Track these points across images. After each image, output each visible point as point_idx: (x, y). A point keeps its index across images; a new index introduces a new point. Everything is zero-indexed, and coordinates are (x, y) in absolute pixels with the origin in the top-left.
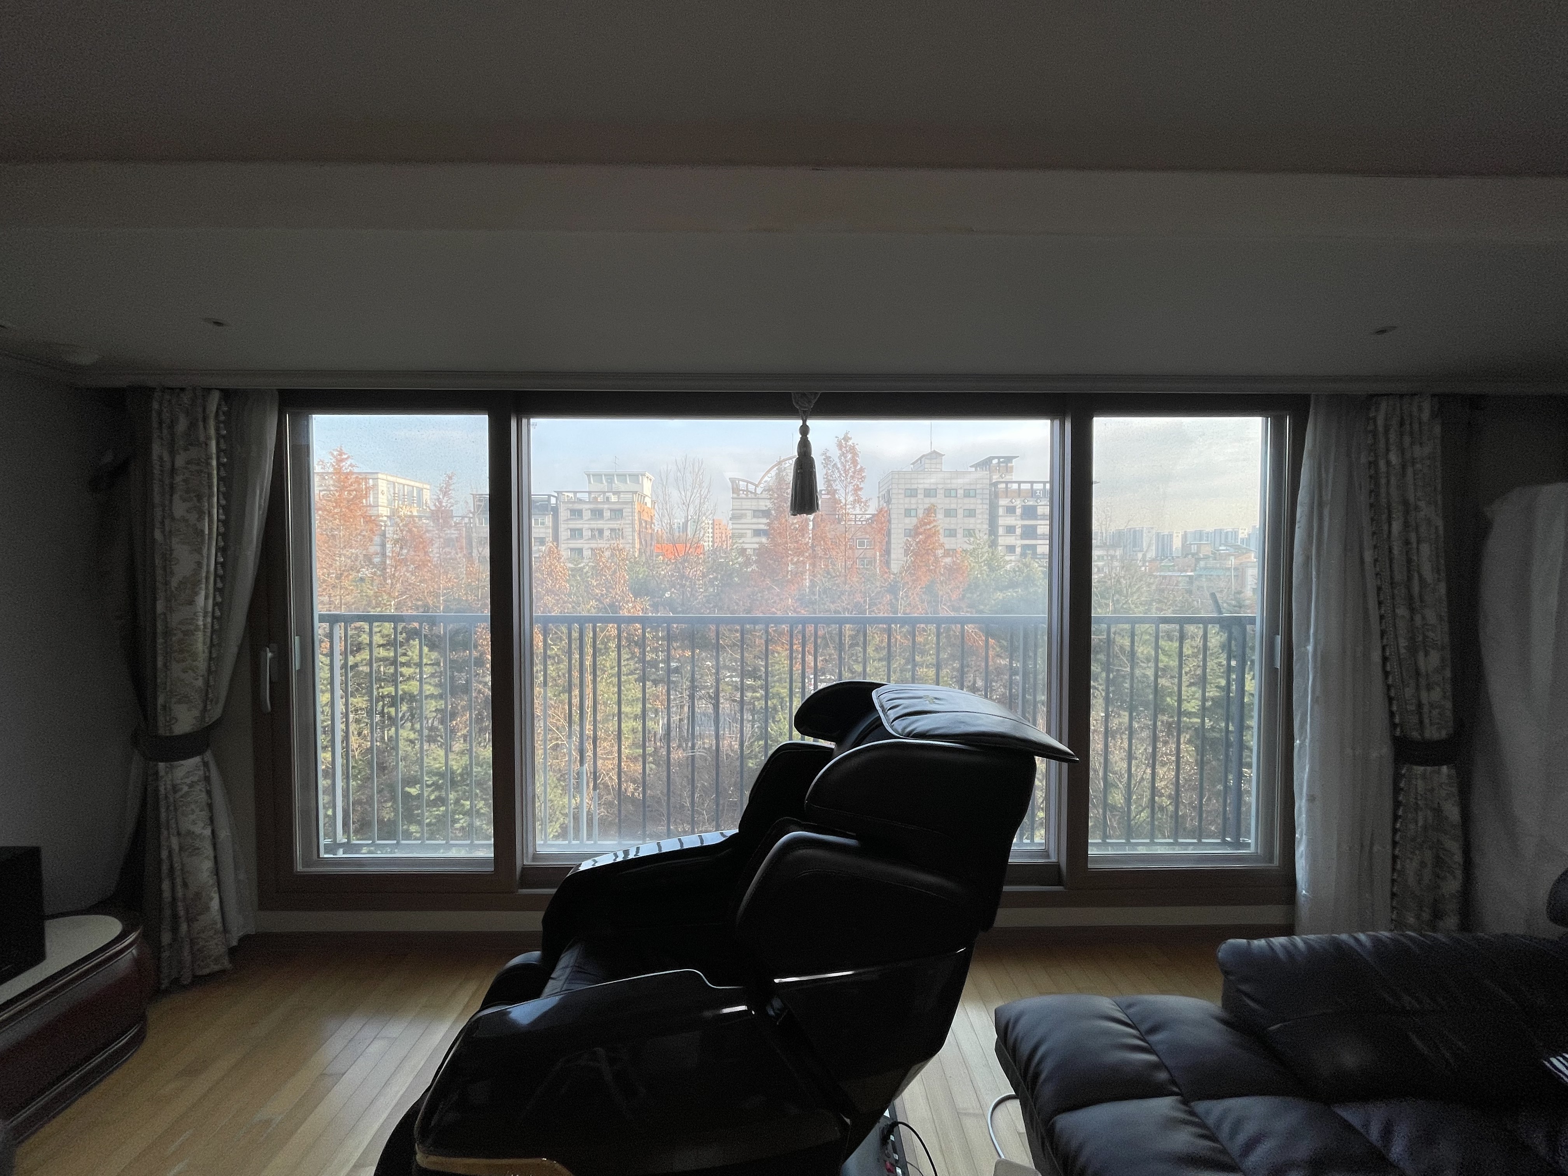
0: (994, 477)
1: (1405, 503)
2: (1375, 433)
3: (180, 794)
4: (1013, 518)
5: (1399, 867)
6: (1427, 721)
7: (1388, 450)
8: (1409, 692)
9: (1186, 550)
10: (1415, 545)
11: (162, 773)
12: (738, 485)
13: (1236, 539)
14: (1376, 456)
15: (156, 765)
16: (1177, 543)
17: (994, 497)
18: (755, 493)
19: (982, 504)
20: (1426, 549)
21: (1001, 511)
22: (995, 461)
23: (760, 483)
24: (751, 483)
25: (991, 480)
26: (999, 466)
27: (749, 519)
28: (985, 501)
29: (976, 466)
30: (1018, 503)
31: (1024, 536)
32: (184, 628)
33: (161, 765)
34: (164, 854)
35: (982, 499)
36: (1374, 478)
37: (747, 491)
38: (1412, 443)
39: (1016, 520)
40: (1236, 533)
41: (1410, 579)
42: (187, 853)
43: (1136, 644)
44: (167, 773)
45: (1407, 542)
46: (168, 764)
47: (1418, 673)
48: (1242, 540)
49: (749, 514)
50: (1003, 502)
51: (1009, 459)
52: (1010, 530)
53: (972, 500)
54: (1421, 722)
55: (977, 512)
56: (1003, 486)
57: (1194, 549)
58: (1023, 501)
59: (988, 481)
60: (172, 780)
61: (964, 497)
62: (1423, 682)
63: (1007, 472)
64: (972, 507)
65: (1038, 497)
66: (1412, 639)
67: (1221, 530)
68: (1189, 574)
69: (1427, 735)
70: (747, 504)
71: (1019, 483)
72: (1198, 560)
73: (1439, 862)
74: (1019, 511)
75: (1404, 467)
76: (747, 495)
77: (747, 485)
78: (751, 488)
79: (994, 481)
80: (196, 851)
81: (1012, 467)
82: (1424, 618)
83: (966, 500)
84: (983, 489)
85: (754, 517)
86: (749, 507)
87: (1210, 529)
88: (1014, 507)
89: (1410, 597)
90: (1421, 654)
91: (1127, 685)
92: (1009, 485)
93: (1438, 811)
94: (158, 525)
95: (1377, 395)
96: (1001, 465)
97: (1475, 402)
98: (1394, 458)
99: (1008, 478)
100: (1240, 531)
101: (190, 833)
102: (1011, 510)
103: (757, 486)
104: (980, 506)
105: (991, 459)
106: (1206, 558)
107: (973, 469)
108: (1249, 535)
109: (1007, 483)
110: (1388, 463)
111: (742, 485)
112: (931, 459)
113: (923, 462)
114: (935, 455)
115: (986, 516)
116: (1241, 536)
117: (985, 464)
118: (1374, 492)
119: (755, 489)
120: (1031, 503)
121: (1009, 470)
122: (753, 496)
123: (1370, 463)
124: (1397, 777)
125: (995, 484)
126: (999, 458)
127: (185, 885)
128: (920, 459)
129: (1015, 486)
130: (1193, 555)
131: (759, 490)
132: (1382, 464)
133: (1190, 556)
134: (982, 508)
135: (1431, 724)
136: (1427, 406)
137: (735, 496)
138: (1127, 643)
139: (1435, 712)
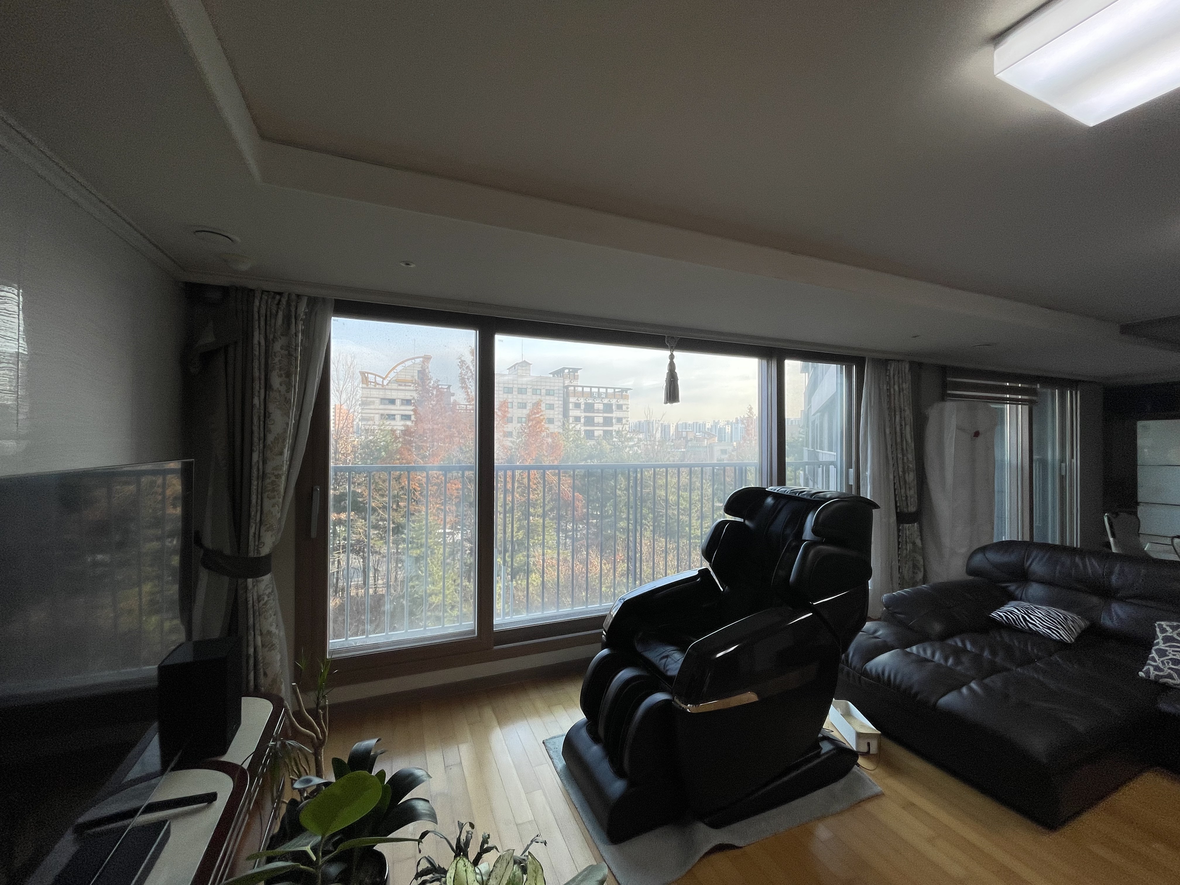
0: (566, 382)
1: (900, 408)
2: (889, 376)
3: (262, 602)
4: (579, 411)
5: (901, 571)
6: (909, 504)
7: (894, 384)
8: (903, 491)
9: (678, 435)
10: (904, 426)
11: (250, 586)
12: (367, 378)
13: (705, 428)
14: (890, 387)
15: (246, 581)
16: (672, 430)
17: (566, 396)
18: (383, 385)
19: (558, 400)
20: (908, 428)
21: (571, 406)
22: (567, 371)
23: (387, 376)
24: (379, 376)
25: (564, 383)
26: (569, 375)
27: (377, 404)
28: (560, 399)
29: (553, 373)
30: (582, 401)
31: (585, 424)
32: (276, 473)
33: (250, 581)
34: (251, 651)
35: (558, 397)
36: (889, 396)
37: (375, 382)
38: (902, 382)
39: (581, 412)
40: (705, 425)
41: (902, 441)
42: (267, 649)
43: (668, 495)
44: (254, 586)
45: (901, 425)
46: (255, 580)
47: (905, 482)
48: (708, 429)
49: (378, 401)
50: (572, 400)
51: (575, 370)
52: (577, 419)
53: (552, 398)
54: (907, 504)
55: (555, 406)
56: (572, 388)
57: (684, 434)
58: (586, 400)
59: (562, 385)
60: (257, 592)
61: (546, 395)
62: (908, 486)
63: (574, 379)
64: (552, 402)
65: (595, 398)
66: (903, 468)
67: (697, 423)
68: (683, 450)
69: (909, 510)
70: (375, 393)
71: (583, 387)
72: (687, 441)
73: (915, 566)
74: (583, 407)
75: (900, 392)
76: (375, 386)
77: (375, 378)
78: (379, 380)
79: (566, 385)
80: (272, 647)
81: (578, 375)
82: (908, 458)
83: (548, 398)
84: (559, 390)
85: (381, 403)
86: (377, 396)
87: (690, 422)
88: (580, 404)
89: (902, 449)
90: (907, 474)
91: (664, 521)
92: (576, 388)
93: (914, 543)
94: (257, 394)
95: (890, 360)
96: (571, 373)
97: (920, 365)
98: (896, 387)
99: (574, 383)
100: (707, 424)
101: (269, 633)
102: (577, 406)
103: (384, 379)
104: (557, 402)
105: (564, 369)
106: (691, 440)
107: (551, 376)
108: (712, 426)
109: (574, 386)
110: (894, 390)
111: (371, 378)
112: (523, 366)
113: (516, 368)
114: (525, 364)
115: (561, 409)
116: (707, 427)
117: (559, 373)
118: (889, 402)
119: (383, 382)
120: (590, 401)
121: (576, 378)
122: (380, 387)
123: (887, 389)
124: (899, 530)
125: (567, 387)
126: (569, 369)
127: (265, 674)
128: (514, 366)
129: (580, 389)
130: (684, 438)
131: (385, 383)
132: (892, 390)
133: (682, 439)
134: (558, 403)
135: (911, 505)
136: (907, 366)
137: (365, 386)
138: (663, 493)
139: (912, 500)
